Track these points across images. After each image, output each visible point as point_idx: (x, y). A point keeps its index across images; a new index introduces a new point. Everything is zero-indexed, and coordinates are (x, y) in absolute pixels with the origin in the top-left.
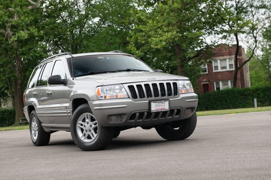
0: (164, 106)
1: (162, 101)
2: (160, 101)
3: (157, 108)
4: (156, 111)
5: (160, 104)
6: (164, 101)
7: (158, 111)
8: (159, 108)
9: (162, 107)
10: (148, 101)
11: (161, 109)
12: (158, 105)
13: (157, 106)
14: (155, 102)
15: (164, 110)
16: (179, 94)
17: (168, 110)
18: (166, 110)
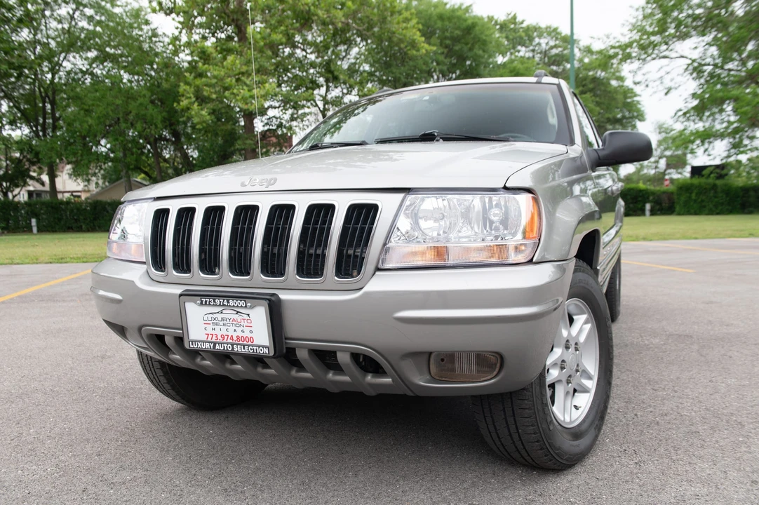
0: (246, 330)
1: (232, 302)
2: (225, 303)
3: (213, 332)
4: (207, 345)
5: (229, 314)
6: (242, 303)
7: (217, 347)
8: (225, 333)
9: (241, 334)
10: (177, 292)
11: (235, 338)
12: (220, 316)
13: (216, 324)
14: (202, 303)
15: (247, 350)
16: (378, 269)
17: (266, 351)
18: (255, 348)
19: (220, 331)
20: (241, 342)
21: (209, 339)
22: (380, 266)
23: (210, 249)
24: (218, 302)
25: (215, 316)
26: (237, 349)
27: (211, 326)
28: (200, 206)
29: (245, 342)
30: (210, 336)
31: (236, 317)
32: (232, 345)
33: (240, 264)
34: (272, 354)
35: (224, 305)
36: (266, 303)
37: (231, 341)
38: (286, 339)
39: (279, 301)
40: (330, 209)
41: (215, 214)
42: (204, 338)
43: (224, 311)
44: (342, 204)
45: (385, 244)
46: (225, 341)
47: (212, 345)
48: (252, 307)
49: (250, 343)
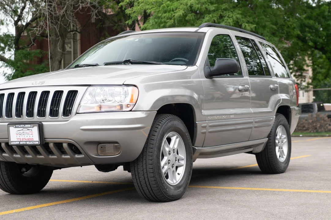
0: (31, 136)
1: (26, 126)
3: (19, 138)
4: (17, 143)
5: (25, 131)
6: (29, 126)
7: (21, 143)
8: (23, 138)
9: (29, 137)
10: (7, 124)
11: (27, 139)
12: (22, 131)
13: (21, 135)
14: (15, 127)
15: (31, 143)
16: (77, 113)
17: (37, 143)
18: (34, 142)
19: (22, 137)
20: (29, 141)
21: (18, 141)
22: (78, 112)
23: (19, 108)
24: (21, 126)
25: (20, 131)
26: (28, 143)
27: (19, 136)
28: (16, 92)
29: (31, 141)
30: (18, 139)
31: (28, 131)
32: (26, 142)
33: (30, 114)
34: (39, 144)
35: (23, 127)
36: (38, 125)
37: (25, 141)
38: (45, 139)
39: (42, 125)
40: (62, 92)
41: (22, 95)
42: (16, 141)
43: (23, 129)
44: (66, 91)
45: (79, 104)
46: (23, 141)
47: (19, 142)
48: (33, 127)
49: (32, 141)
